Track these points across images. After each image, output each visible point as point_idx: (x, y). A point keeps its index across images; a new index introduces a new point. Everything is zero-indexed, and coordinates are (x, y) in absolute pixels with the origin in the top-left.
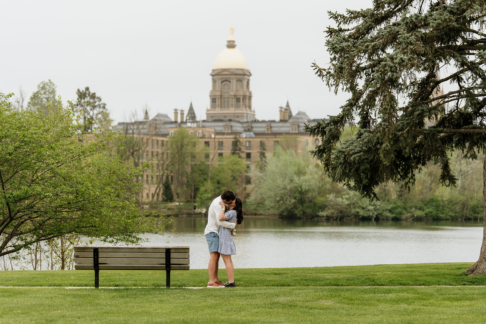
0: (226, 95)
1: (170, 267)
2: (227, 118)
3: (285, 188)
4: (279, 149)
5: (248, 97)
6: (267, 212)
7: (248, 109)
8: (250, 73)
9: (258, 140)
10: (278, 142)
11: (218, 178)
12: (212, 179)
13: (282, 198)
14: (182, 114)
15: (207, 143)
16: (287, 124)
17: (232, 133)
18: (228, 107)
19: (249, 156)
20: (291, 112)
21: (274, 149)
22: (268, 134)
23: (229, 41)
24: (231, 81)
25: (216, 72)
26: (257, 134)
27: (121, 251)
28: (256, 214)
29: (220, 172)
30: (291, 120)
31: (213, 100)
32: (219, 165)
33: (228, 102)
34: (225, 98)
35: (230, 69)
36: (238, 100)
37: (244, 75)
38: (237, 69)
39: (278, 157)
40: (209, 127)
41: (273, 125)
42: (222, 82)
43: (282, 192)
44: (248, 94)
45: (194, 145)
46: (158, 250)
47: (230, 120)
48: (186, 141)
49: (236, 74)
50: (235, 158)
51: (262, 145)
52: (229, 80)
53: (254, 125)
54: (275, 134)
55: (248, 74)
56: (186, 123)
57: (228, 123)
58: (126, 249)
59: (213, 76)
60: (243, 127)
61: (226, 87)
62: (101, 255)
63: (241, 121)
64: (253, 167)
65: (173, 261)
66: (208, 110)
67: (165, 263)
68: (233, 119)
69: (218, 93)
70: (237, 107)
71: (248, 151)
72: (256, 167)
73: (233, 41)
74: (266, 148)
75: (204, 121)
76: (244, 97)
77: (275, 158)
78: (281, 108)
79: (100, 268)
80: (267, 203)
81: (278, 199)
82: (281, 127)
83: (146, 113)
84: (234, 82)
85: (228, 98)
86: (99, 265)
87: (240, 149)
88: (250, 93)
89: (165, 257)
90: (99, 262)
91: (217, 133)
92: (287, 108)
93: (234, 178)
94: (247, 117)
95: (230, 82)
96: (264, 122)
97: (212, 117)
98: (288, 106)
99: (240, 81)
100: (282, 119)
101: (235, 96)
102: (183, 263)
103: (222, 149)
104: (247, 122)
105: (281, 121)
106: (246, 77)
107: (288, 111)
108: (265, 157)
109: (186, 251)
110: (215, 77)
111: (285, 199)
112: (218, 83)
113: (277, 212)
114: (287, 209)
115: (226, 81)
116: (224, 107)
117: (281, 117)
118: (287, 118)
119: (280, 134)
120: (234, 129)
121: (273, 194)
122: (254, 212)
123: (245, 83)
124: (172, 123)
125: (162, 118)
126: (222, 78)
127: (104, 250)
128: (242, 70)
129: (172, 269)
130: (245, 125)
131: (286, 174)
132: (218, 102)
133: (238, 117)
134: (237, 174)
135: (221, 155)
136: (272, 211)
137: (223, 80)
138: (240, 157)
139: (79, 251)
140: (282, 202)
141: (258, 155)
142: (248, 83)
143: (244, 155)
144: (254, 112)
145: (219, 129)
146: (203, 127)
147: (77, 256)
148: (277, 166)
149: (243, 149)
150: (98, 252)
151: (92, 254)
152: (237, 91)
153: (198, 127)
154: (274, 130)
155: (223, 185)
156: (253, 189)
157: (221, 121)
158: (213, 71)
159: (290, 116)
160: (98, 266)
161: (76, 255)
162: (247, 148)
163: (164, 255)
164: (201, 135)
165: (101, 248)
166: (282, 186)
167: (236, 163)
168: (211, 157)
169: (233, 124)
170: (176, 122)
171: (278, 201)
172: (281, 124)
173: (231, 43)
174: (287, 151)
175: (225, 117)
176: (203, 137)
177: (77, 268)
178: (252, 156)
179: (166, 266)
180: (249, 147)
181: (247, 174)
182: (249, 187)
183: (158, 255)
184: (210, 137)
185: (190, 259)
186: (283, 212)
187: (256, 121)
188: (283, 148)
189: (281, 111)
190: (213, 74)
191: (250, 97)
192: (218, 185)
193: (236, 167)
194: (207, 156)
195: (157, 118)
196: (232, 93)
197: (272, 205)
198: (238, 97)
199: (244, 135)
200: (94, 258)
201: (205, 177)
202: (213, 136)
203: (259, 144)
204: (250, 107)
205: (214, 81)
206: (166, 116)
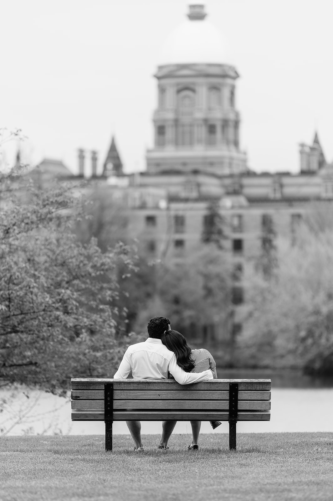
0: (185, 119)
1: (236, 415)
2: (189, 168)
3: (317, 312)
4: (303, 230)
5: (231, 124)
6: (281, 363)
7: (232, 148)
8: (236, 73)
9: (257, 212)
10: (299, 216)
11: (175, 292)
12: (163, 293)
13: (310, 333)
14: (94, 159)
15: (151, 220)
16: (316, 180)
17: (201, 198)
18: (191, 143)
19: (238, 245)
20: (322, 155)
21: (293, 231)
22: (274, 201)
23: (192, 7)
24: (197, 88)
25: (165, 72)
26: (253, 201)
27: (152, 388)
28: (255, 367)
29: (179, 279)
30: (323, 172)
31: (161, 130)
32: (177, 265)
33: (191, 133)
34: (183, 126)
35: (194, 65)
36: (212, 129)
37: (225, 76)
38: (210, 65)
39: (301, 247)
40: (156, 186)
41: (286, 180)
42: (179, 91)
43: (312, 319)
44: (232, 116)
45: (125, 223)
46: (216, 385)
47: (196, 172)
48: (108, 216)
49: (208, 76)
50: (210, 249)
51: (266, 222)
52: (192, 86)
53: (246, 181)
54: (289, 201)
55: (232, 74)
56: (104, 177)
57: (192, 178)
58: (161, 385)
59: (159, 78)
60: (224, 186)
61: (187, 102)
62: (117, 394)
63: (219, 172)
64: (249, 269)
65: (242, 405)
66: (149, 151)
67: (228, 408)
68: (200, 168)
69: (170, 116)
70: (211, 143)
71: (237, 236)
72: (256, 268)
73: (201, 6)
74: (276, 229)
75: (142, 174)
76: (225, 123)
77: (296, 249)
78: (302, 145)
79: (114, 418)
80: (280, 342)
81: (303, 334)
82: (301, 185)
83: (18, 158)
84: (203, 92)
85: (191, 125)
86: (114, 413)
87: (220, 232)
88: (237, 114)
89: (228, 398)
90: (115, 407)
91: (172, 199)
92: (316, 146)
93: (209, 292)
94: (230, 165)
95: (193, 91)
96: (265, 175)
97: (158, 165)
98: (316, 141)
99: (215, 88)
100: (305, 168)
101: (206, 121)
102: (259, 409)
103: (182, 232)
104: (231, 176)
105: (303, 173)
106: (229, 81)
107: (316, 153)
108: (272, 247)
109: (264, 387)
110: (164, 81)
111: (317, 334)
112: (171, 93)
113: (301, 362)
114: (320, 355)
115: (187, 88)
116: (183, 144)
117: (302, 164)
118: (314, 166)
119: (304, 200)
120: (204, 189)
121: (290, 323)
122: (252, 362)
123: (226, 92)
124: (72, 177)
125: (52, 168)
126: (178, 84)
127: (123, 387)
128: (220, 65)
129: (239, 418)
130: (228, 181)
131: (319, 284)
132: (170, 133)
133: (212, 164)
134: (213, 284)
135: (179, 243)
136: (290, 360)
137: (180, 87)
138: (220, 247)
139: (80, 387)
140: (310, 341)
141: (259, 243)
142: (232, 93)
143: (228, 244)
144: (245, 153)
145: (174, 190)
146: (142, 186)
147: (77, 397)
148: (300, 267)
149: (227, 231)
150: (113, 390)
151: (101, 394)
152: (210, 109)
153: (131, 185)
154: (289, 191)
155: (187, 306)
156: (250, 315)
157: (177, 173)
158: (160, 68)
159: (322, 163)
160: (112, 415)
161: (74, 395)
162: (236, 229)
163: (226, 395)
164: (138, 203)
165: (117, 382)
166: (310, 308)
167: (212, 261)
168: (161, 247)
169: (201, 179)
170: (81, 176)
171: (304, 340)
172: (303, 180)
173: (197, 10)
174: (321, 235)
175: (184, 164)
176: (143, 206)
177: (76, 418)
178: (246, 245)
179: (229, 415)
180: (240, 228)
181: (237, 284)
182: (242, 311)
183: (216, 395)
184: (157, 207)
185: (271, 401)
186: (312, 361)
187: (250, 174)
188: (311, 229)
189: (302, 152)
190: (160, 74)
191: (237, 124)
192: (174, 307)
193: (213, 269)
194: (152, 247)
195: (42, 169)
196: (199, 115)
197: (291, 346)
198: (211, 122)
199: (227, 202)
200: (106, 400)
201: (149, 289)
202: (163, 204)
203: (259, 221)
204: (236, 143)
205: (162, 90)
206: (60, 164)
